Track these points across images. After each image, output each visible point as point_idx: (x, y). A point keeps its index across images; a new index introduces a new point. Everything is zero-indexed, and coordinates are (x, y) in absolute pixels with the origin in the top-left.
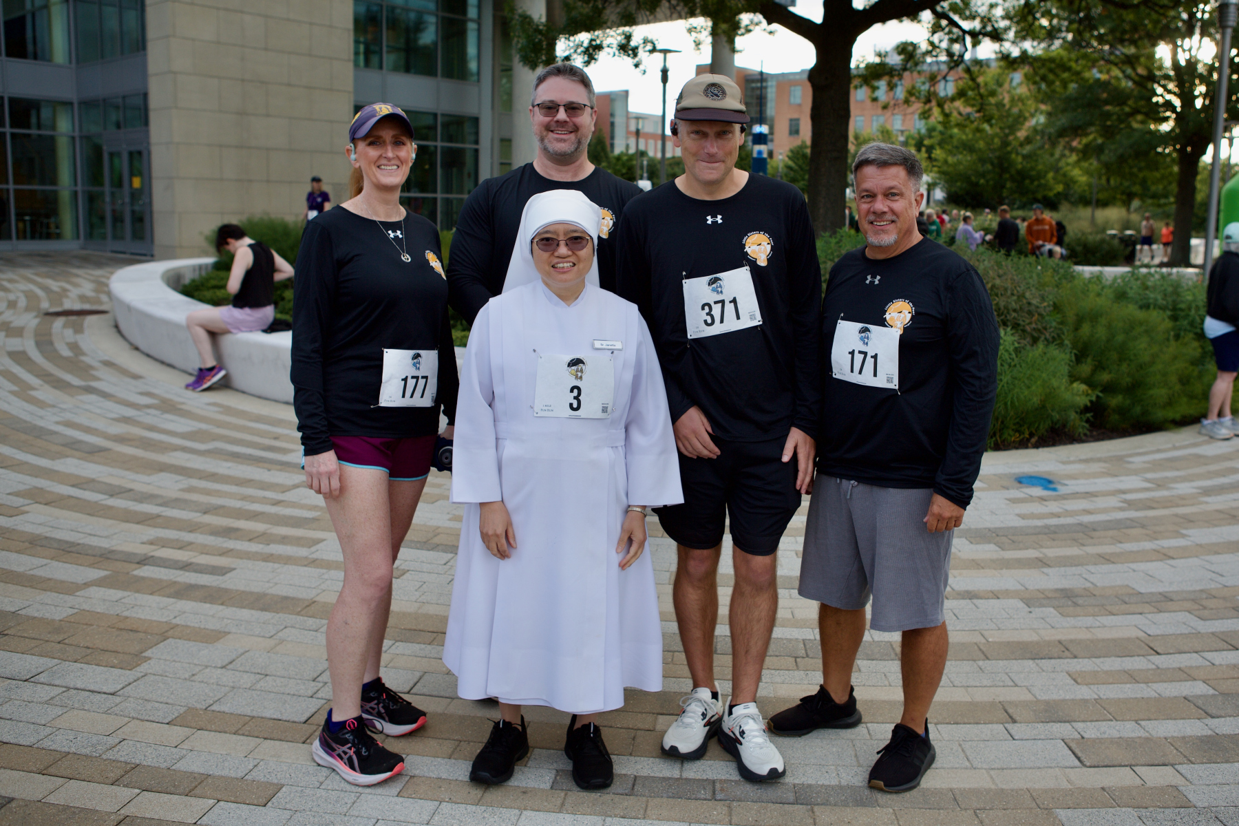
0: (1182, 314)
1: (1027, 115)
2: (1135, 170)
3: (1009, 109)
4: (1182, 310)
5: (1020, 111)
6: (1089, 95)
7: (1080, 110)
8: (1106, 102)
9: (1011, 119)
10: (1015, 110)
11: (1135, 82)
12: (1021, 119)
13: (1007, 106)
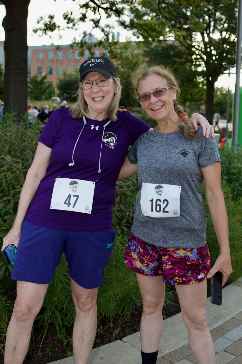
0: (235, 177)
1: (139, 63)
2: (187, 88)
3: (131, 60)
4: (234, 174)
5: (136, 61)
6: (166, 52)
7: (162, 60)
8: (174, 56)
9: (132, 65)
10: (134, 61)
11: (186, 48)
12: (137, 65)
13: (130, 59)
